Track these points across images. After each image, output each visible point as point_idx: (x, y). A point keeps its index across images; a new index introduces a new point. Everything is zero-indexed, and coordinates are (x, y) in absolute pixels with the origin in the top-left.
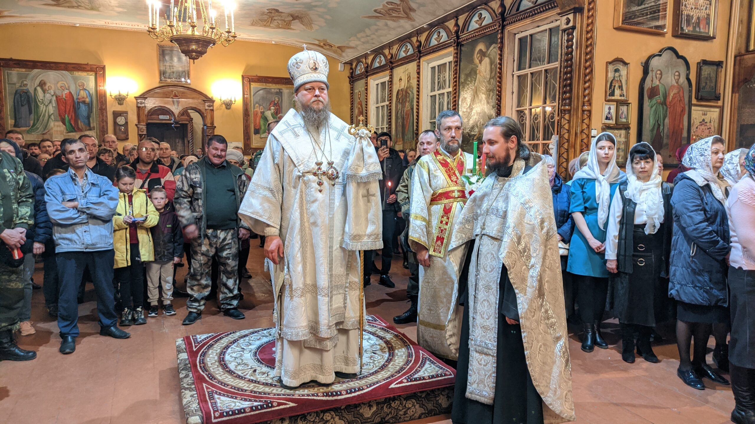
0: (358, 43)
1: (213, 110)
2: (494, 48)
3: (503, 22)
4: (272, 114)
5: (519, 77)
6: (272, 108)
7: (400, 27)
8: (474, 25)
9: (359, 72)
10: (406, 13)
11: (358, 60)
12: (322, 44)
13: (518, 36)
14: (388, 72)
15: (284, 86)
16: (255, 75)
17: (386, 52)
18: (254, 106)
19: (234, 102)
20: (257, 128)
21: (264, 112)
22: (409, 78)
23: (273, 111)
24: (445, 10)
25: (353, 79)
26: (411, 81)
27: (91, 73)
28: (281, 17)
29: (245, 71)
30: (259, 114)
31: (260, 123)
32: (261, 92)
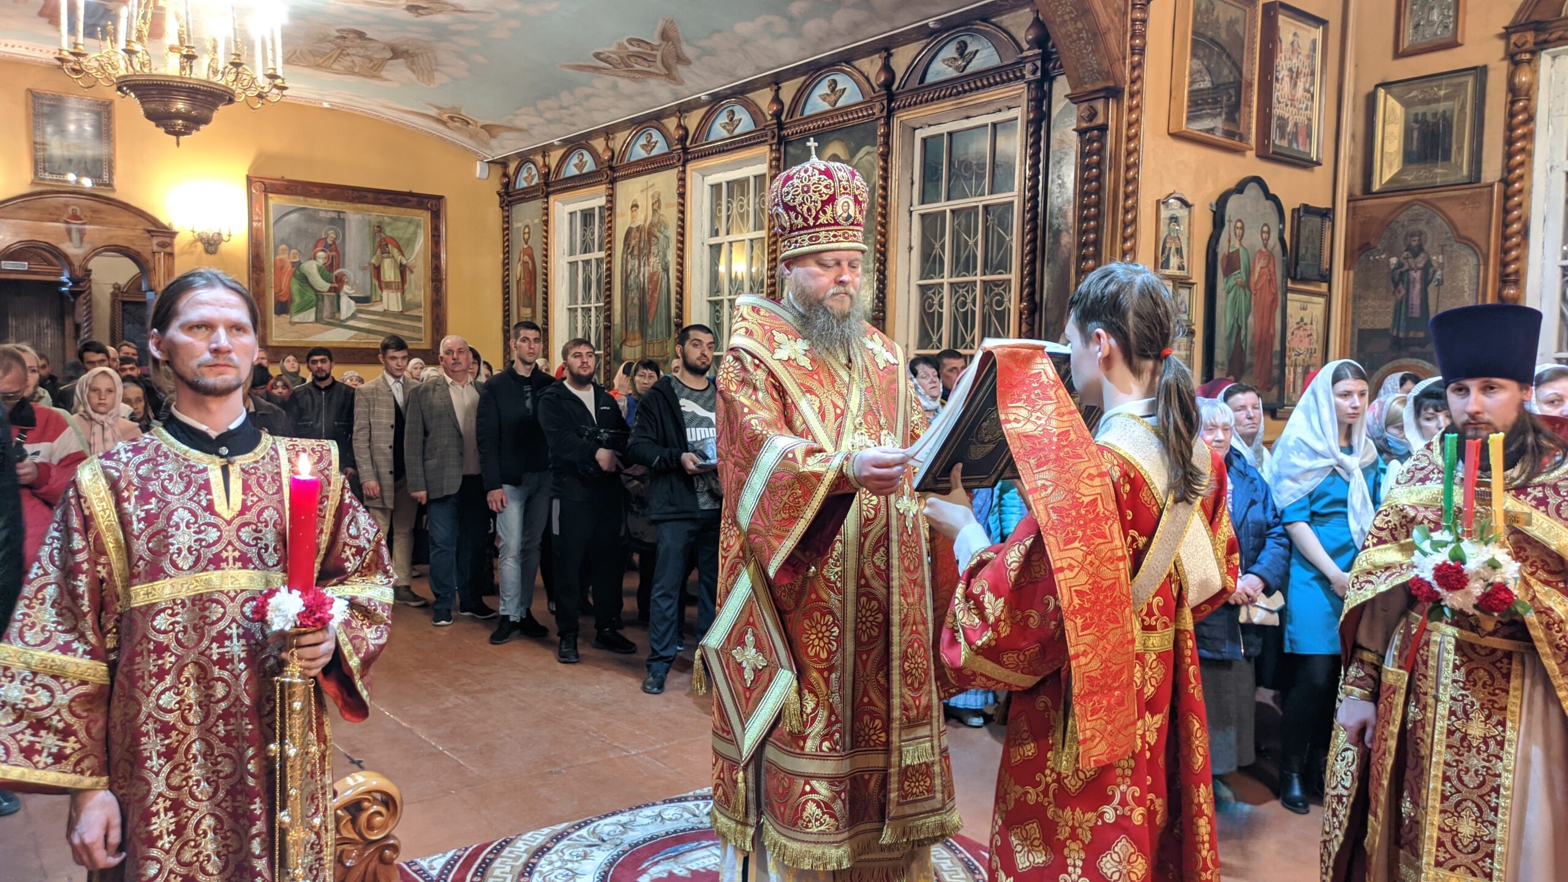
0: (534, 120)
1: (171, 255)
2: (868, 153)
3: (889, 104)
4: (320, 269)
5: (922, 216)
6: (321, 254)
7: (643, 94)
8: (817, 102)
9: (524, 184)
10: (667, 66)
11: (524, 158)
12: (445, 117)
13: (920, 134)
14: (602, 188)
15: (348, 205)
16: (278, 176)
17: (599, 144)
18: (276, 248)
19: (225, 238)
20: (284, 299)
21: (300, 263)
22: (657, 204)
23: (321, 262)
24: (758, 68)
25: (509, 197)
26: (662, 211)
28: (367, 49)
29: (254, 166)
30: (289, 268)
31: (290, 289)
32: (294, 216)
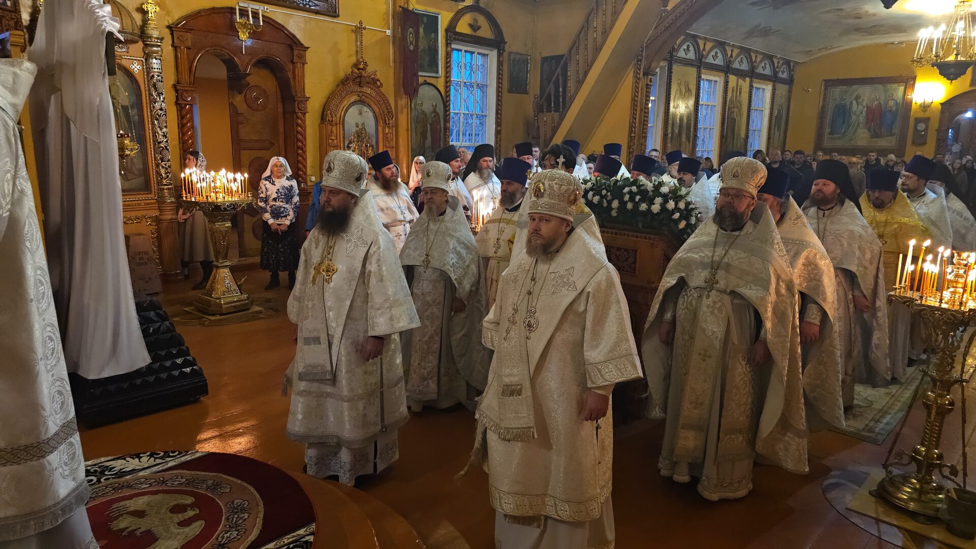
27: (902, 84)
